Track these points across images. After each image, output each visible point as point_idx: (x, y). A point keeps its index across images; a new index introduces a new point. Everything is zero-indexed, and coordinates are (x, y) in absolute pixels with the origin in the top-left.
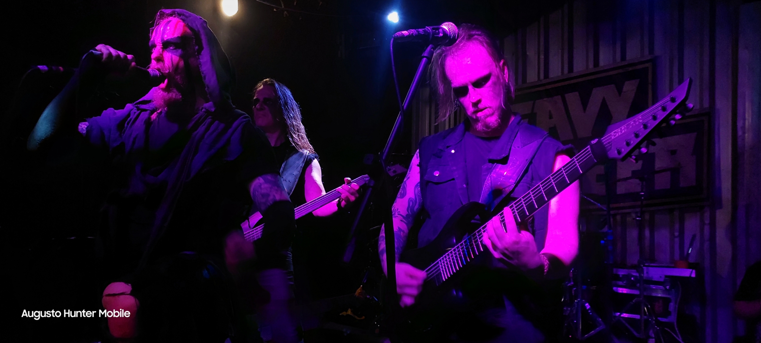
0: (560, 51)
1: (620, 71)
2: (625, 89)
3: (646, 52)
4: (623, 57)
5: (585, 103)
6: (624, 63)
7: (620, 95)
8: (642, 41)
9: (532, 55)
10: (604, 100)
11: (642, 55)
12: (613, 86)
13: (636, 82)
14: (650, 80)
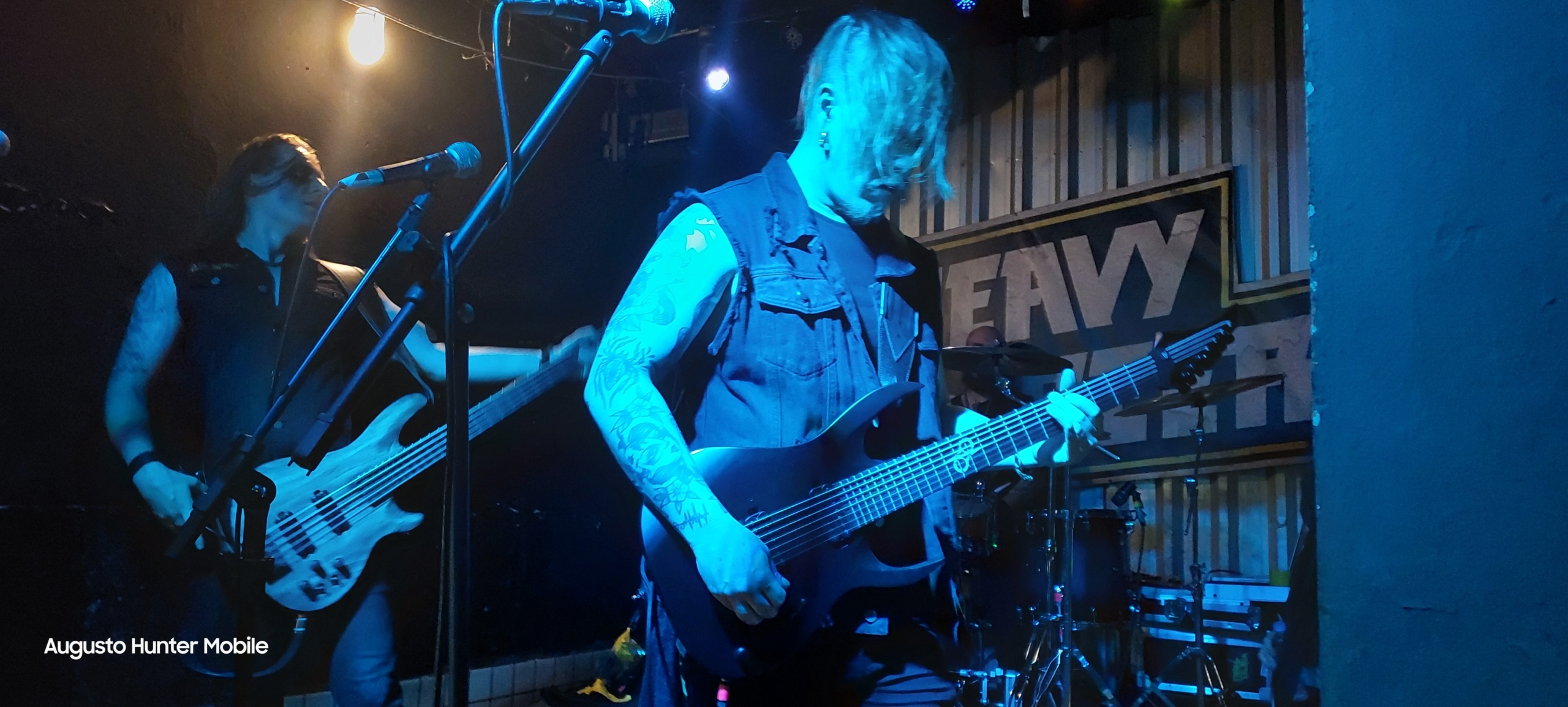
0: (1054, 157)
1: (1167, 194)
3: (1218, 158)
4: (1173, 169)
5: (1099, 260)
6: (1174, 180)
7: (1166, 242)
8: (1209, 137)
9: (999, 164)
10: (1136, 249)
11: (1209, 164)
12: (1154, 223)
13: (1197, 216)
14: (1224, 213)
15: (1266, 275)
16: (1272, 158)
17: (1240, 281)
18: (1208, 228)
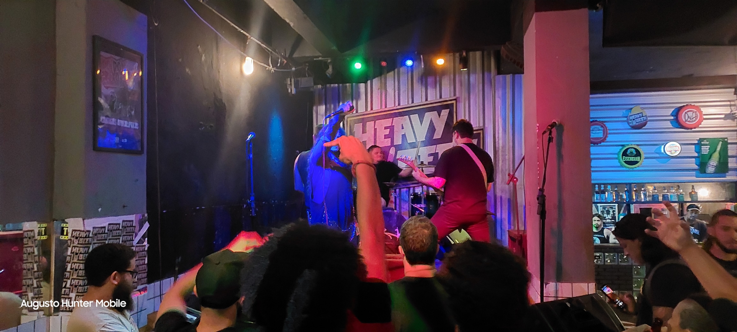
0: (407, 90)
1: (439, 104)
2: (441, 115)
3: (452, 94)
4: (441, 97)
5: (421, 121)
6: (441, 100)
7: (439, 117)
8: (450, 88)
9: (390, 90)
10: (431, 119)
11: (450, 96)
12: (436, 112)
13: (448, 110)
14: (455, 110)
16: (467, 95)
18: (451, 114)
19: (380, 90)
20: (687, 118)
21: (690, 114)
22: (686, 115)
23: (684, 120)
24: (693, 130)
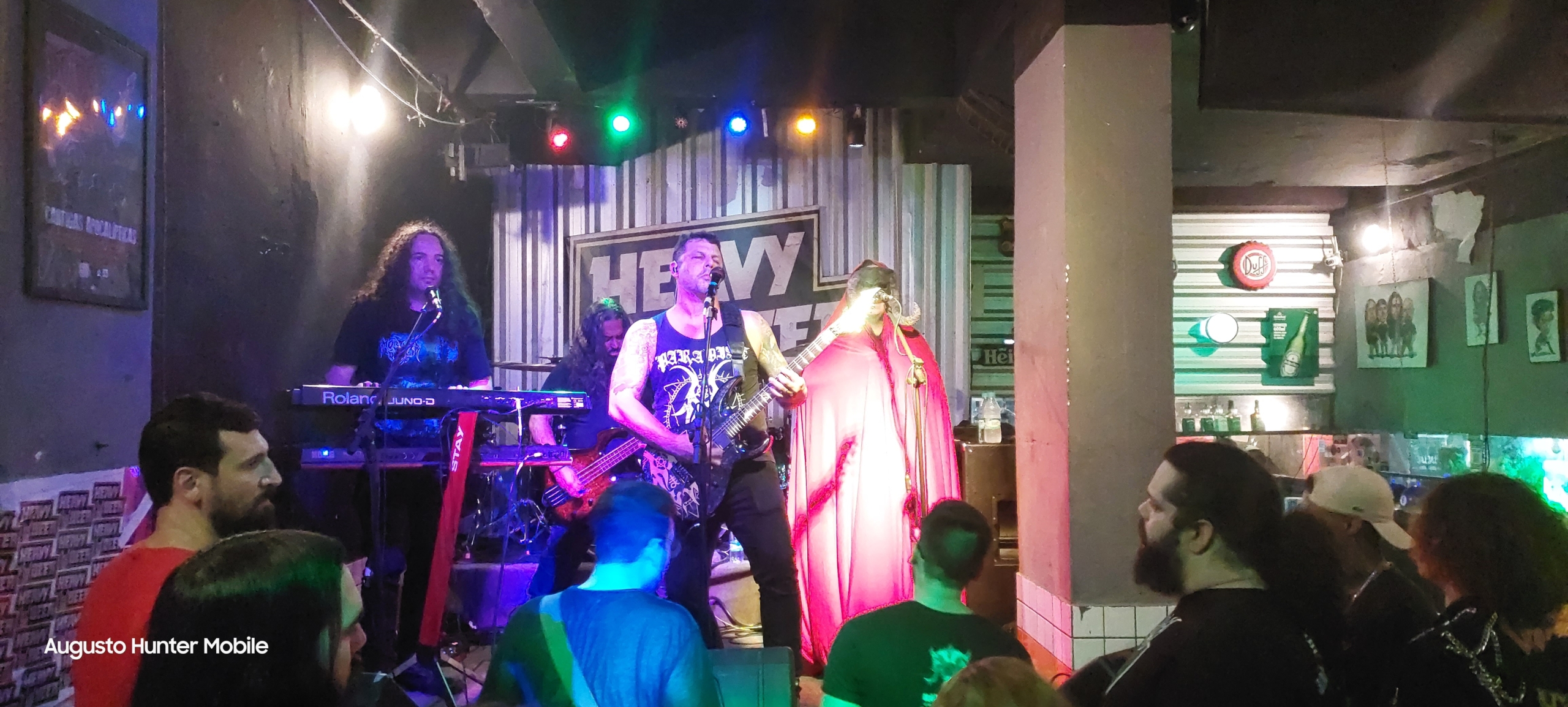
0: (711, 187)
1: (783, 220)
2: (787, 244)
3: (810, 201)
4: (785, 206)
5: (743, 257)
6: (787, 211)
7: (783, 249)
8: (805, 187)
9: (674, 185)
10: (765, 253)
11: (806, 206)
12: (775, 237)
13: (800, 235)
14: (815, 235)
15: (836, 274)
16: (841, 204)
17: (823, 276)
18: (807, 243)
19: (650, 183)
20: (1248, 268)
21: (1254, 260)
22: (1248, 260)
23: (1243, 271)
24: (1259, 291)
